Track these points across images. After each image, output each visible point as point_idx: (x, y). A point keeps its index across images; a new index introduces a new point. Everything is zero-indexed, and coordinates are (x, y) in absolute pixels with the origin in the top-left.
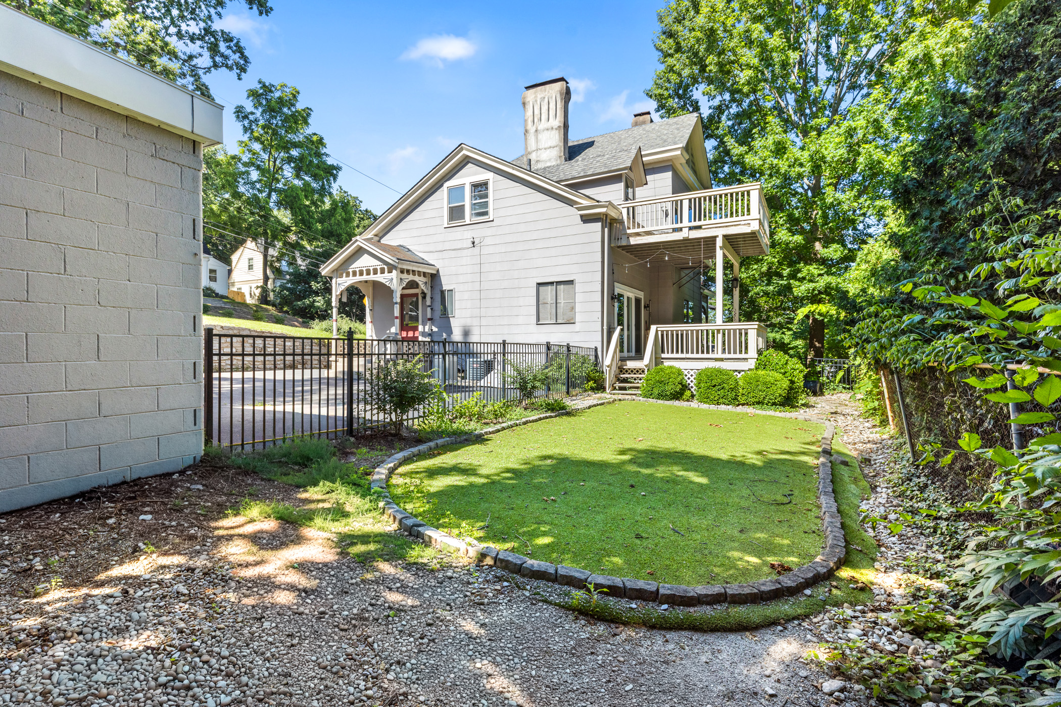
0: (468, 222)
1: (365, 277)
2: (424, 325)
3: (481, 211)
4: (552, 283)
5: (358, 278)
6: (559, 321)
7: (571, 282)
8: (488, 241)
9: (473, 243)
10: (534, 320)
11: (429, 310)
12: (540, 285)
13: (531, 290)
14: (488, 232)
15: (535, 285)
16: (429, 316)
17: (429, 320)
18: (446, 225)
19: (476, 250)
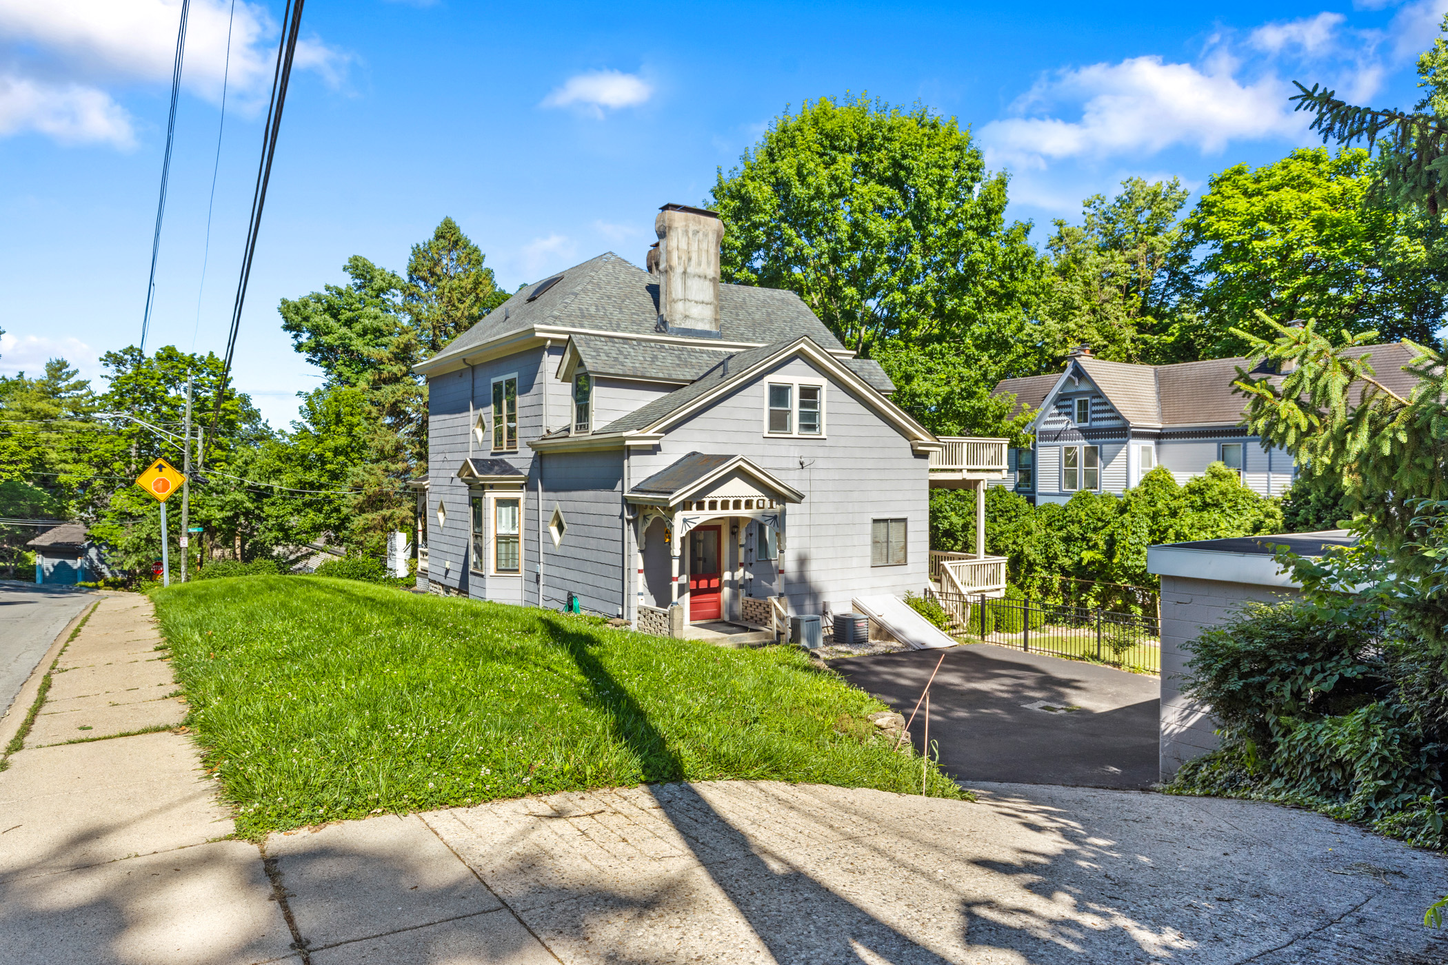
0: (795, 435)
1: (731, 512)
2: (733, 569)
3: (809, 422)
4: (885, 521)
5: (719, 512)
6: (891, 562)
7: (905, 520)
8: (820, 463)
9: (801, 464)
10: (868, 562)
11: (742, 551)
12: (875, 521)
13: (869, 527)
14: (820, 452)
15: (870, 521)
16: (741, 559)
17: (742, 565)
18: (766, 435)
19: (805, 473)
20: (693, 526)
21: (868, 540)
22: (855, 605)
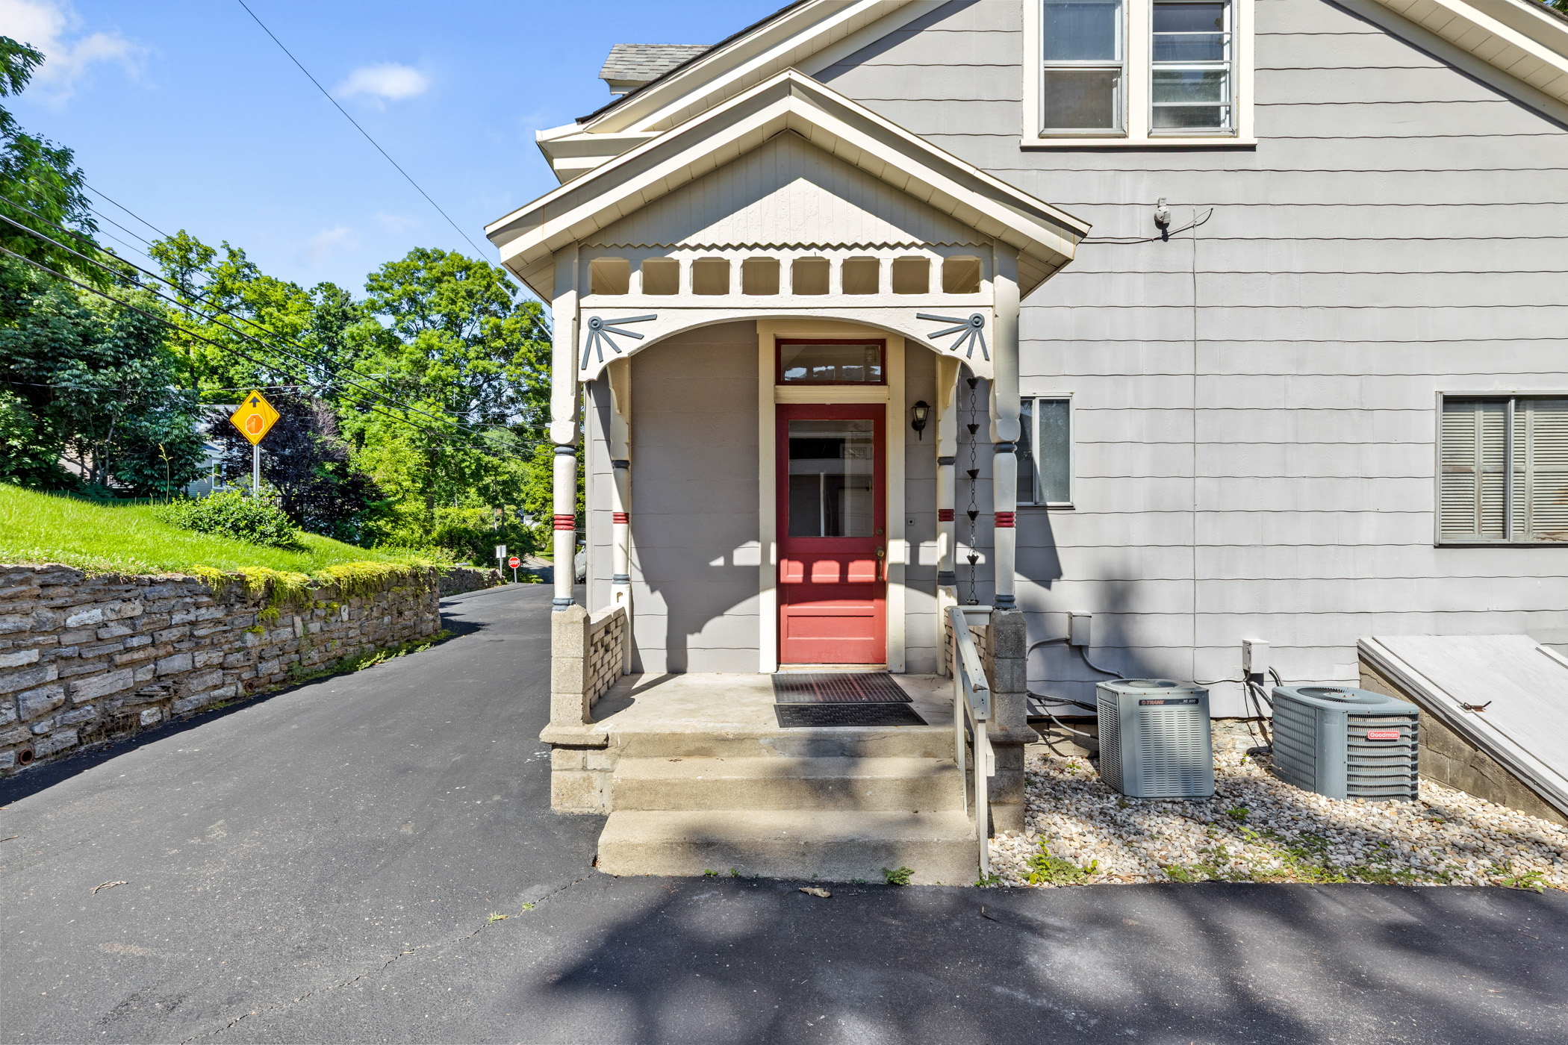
0: (1138, 135)
1: (785, 301)
4: (1499, 401)
6: (1518, 536)
8: (1231, 223)
9: (1161, 224)
10: (1426, 529)
11: (946, 476)
12: (1452, 402)
13: (1429, 422)
14: (1231, 188)
15: (1434, 403)
16: (946, 499)
17: (946, 515)
18: (1031, 139)
19: (1175, 253)
20: (628, 347)
21: (1427, 461)
22: (1366, 658)
